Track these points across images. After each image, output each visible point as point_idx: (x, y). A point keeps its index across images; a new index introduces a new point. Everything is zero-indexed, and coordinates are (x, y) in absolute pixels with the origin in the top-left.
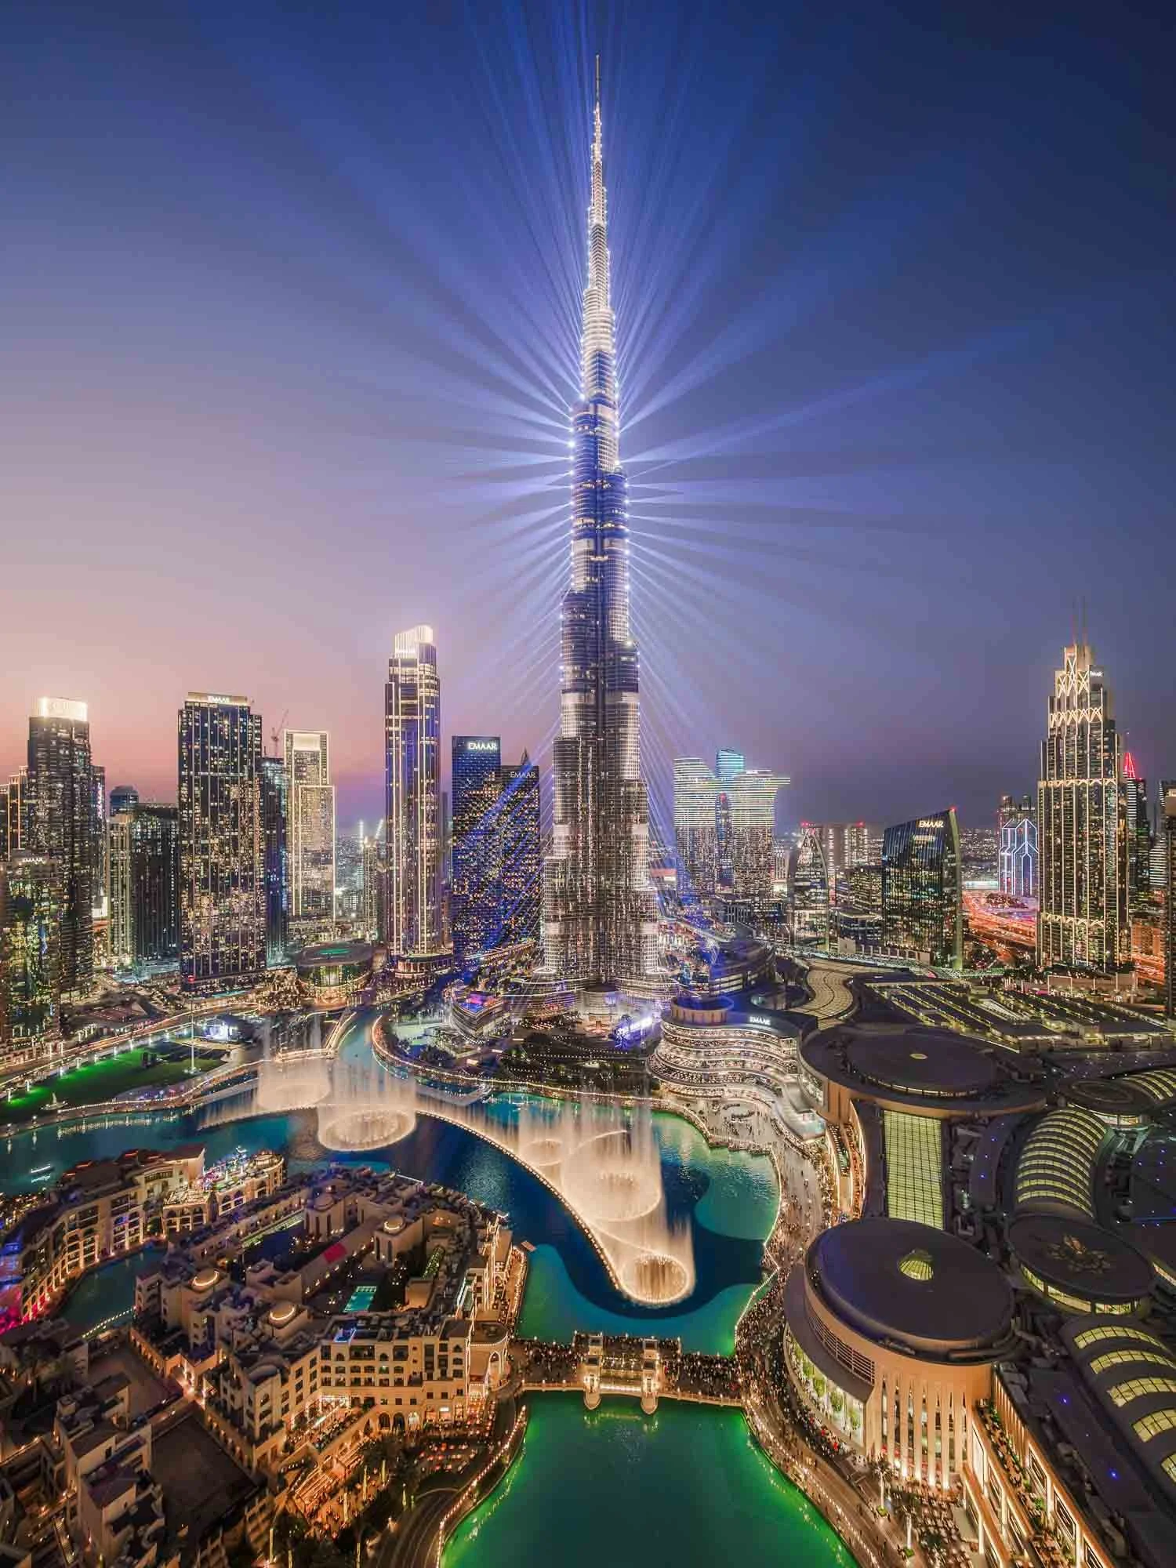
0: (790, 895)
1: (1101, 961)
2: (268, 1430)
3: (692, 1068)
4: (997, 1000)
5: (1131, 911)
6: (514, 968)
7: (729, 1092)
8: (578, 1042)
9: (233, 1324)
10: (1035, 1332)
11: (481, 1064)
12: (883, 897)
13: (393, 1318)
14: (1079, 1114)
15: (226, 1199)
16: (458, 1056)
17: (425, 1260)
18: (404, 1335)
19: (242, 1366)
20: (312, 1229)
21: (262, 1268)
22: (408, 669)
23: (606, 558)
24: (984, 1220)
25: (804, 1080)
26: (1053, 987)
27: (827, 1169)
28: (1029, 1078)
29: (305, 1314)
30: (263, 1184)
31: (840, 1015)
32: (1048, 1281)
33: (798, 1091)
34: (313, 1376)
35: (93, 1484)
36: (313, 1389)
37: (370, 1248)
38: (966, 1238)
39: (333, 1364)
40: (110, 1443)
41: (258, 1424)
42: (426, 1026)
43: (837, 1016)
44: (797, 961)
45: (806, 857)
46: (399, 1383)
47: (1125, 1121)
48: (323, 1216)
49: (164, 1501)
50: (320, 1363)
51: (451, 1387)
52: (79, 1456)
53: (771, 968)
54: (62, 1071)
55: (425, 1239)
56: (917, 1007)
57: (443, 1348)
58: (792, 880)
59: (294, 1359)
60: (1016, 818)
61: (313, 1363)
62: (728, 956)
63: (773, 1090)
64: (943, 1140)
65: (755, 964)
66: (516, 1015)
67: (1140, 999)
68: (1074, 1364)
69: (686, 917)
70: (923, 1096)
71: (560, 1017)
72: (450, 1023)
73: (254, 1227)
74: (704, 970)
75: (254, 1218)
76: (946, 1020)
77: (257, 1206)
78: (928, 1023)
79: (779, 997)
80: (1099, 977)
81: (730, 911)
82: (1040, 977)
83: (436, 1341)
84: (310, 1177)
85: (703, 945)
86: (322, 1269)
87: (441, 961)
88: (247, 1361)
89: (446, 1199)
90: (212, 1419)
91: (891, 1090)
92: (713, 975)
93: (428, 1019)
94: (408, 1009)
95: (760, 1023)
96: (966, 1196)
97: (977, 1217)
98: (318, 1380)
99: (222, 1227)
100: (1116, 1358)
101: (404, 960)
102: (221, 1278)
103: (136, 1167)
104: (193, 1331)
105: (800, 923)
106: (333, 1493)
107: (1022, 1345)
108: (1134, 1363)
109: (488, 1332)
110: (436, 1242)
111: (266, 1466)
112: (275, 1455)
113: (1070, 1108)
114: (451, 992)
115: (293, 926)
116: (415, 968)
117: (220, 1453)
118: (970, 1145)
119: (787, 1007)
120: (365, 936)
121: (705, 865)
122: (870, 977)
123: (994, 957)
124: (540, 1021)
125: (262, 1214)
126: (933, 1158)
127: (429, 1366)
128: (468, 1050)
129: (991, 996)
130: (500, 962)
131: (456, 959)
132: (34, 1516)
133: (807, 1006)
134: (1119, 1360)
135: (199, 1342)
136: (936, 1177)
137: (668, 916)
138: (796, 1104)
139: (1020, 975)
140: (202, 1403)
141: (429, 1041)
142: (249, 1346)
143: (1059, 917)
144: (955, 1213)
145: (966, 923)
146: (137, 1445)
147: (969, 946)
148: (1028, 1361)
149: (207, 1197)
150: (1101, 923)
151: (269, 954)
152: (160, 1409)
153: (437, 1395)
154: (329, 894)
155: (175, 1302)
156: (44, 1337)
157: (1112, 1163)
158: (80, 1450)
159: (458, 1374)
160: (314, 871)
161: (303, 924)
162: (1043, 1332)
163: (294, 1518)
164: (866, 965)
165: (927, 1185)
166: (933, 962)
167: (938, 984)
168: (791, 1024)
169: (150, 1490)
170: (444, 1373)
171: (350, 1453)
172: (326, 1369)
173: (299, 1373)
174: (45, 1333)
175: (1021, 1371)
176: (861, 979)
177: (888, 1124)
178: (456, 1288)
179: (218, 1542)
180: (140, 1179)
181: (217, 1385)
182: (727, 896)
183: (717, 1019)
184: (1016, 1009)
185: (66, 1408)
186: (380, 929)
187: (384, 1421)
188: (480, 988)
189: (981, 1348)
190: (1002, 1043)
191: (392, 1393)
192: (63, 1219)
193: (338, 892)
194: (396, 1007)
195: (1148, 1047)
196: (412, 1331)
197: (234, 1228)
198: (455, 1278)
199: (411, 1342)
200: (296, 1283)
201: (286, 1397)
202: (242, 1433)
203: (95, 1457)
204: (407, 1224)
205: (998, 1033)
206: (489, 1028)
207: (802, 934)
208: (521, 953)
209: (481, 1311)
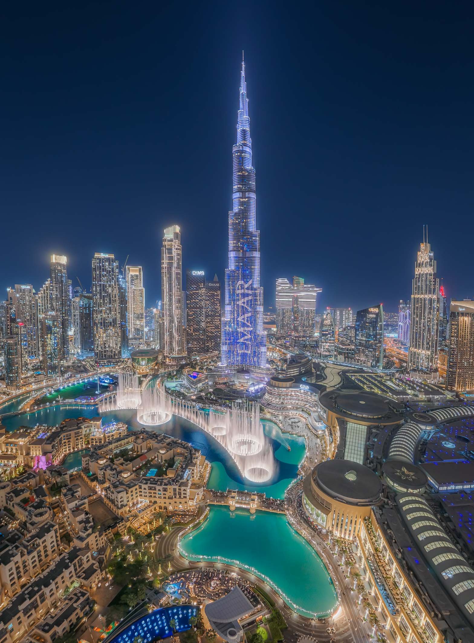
0: (321, 337)
1: (428, 368)
2: (122, 506)
3: (277, 404)
4: (392, 382)
5: (439, 348)
6: (210, 363)
7: (291, 413)
8: (234, 392)
9: (111, 475)
10: (387, 498)
11: (197, 398)
12: (356, 339)
13: (163, 479)
14: (414, 425)
15: (109, 437)
16: (188, 395)
17: (174, 463)
18: (166, 485)
19: (114, 487)
20: (136, 449)
21: (119, 460)
22: (170, 243)
23: (247, 199)
24: (377, 462)
25: (319, 410)
26: (412, 377)
27: (325, 442)
28: (399, 412)
29: (133, 475)
30: (120, 433)
31: (336, 385)
32: (394, 482)
33: (317, 414)
34: (136, 493)
35: (73, 511)
36: (137, 497)
37: (155, 457)
38: (370, 467)
39: (143, 490)
40: (76, 502)
41: (120, 504)
42: (177, 383)
43: (334, 386)
44: (321, 364)
45: (327, 322)
46: (165, 498)
47: (428, 428)
48: (139, 446)
49: (93, 519)
50: (138, 490)
51: (183, 501)
52: (68, 504)
53: (310, 366)
54: (62, 388)
55: (174, 456)
56: (364, 383)
57: (180, 489)
58: (321, 331)
59: (130, 488)
60: (405, 309)
61: (136, 489)
62: (293, 361)
63: (308, 413)
64: (367, 433)
65: (304, 365)
66: (211, 381)
67: (439, 383)
68: (397, 508)
69: (280, 345)
70: (362, 417)
71: (228, 382)
72: (185, 382)
73: (117, 447)
74: (285, 367)
75: (116, 444)
76: (374, 389)
77: (119, 440)
78: (368, 390)
79: (313, 378)
80: (427, 374)
81: (296, 343)
82: (408, 373)
83: (177, 487)
84: (135, 433)
85: (285, 356)
86: (139, 463)
87: (182, 358)
88: (115, 487)
89: (182, 444)
90: (105, 500)
91: (351, 414)
92: (288, 368)
93: (177, 380)
94: (170, 376)
95: (304, 388)
96: (372, 453)
97: (375, 461)
98: (138, 494)
99: (107, 446)
100: (411, 506)
101: (169, 357)
102: (107, 461)
103: (81, 423)
104: (99, 476)
105: (324, 349)
106: (145, 524)
107: (382, 502)
108: (416, 507)
109: (196, 486)
110: (178, 458)
111: (123, 515)
112: (126, 513)
113: (412, 423)
114: (186, 371)
115: (130, 342)
116: (173, 361)
117: (109, 510)
118: (376, 436)
119: (316, 382)
120: (155, 347)
121: (288, 323)
122: (348, 371)
123: (394, 364)
124: (220, 384)
125: (119, 443)
126: (363, 440)
127: (175, 494)
128: (192, 393)
129: (390, 380)
130: (205, 360)
131: (188, 358)
132: (58, 516)
133: (324, 382)
134: (411, 507)
135: (101, 479)
136: (363, 446)
137: (272, 344)
138: (316, 419)
139: (402, 372)
140: (103, 496)
141: (178, 389)
142: (116, 482)
143: (416, 350)
144: (368, 459)
145: (385, 351)
146: (84, 504)
147: (385, 360)
148: (383, 507)
149: (102, 435)
150: (429, 353)
151: (122, 352)
152: (90, 496)
153: (178, 502)
154: (143, 331)
155: (93, 467)
156: (57, 470)
157: (421, 443)
158: (69, 502)
159: (185, 497)
160: (138, 321)
161: (134, 342)
162: (390, 499)
163: (132, 529)
164: (347, 366)
165: (359, 449)
166: (372, 366)
167: (373, 375)
168: (317, 388)
169: (88, 515)
170: (180, 497)
171: (149, 515)
172: (141, 492)
173: (132, 492)
174: (58, 469)
175: (380, 509)
176: (344, 372)
177: (348, 427)
178: (184, 472)
179: (110, 531)
180: (83, 427)
181: (107, 492)
182: (296, 337)
183: (288, 386)
184: (398, 385)
185: (64, 491)
186: (160, 345)
187: (160, 508)
188: (197, 370)
189: (368, 502)
190: (392, 398)
191: (163, 501)
192: (62, 436)
193: (146, 330)
194: (166, 375)
195: (439, 401)
196: (169, 483)
197: (110, 447)
198: (183, 469)
199: (168, 487)
200: (130, 465)
201: (128, 498)
202: (115, 505)
203: (73, 505)
204: (168, 451)
205: (391, 394)
206: (200, 385)
207: (324, 353)
208: (213, 357)
209: (193, 480)
